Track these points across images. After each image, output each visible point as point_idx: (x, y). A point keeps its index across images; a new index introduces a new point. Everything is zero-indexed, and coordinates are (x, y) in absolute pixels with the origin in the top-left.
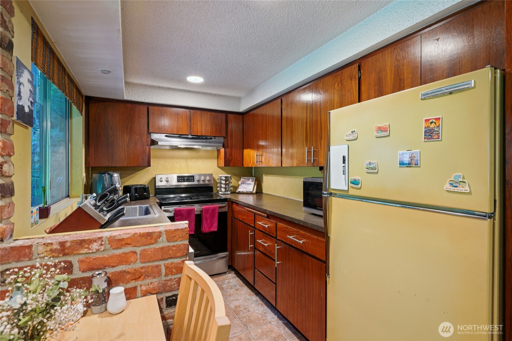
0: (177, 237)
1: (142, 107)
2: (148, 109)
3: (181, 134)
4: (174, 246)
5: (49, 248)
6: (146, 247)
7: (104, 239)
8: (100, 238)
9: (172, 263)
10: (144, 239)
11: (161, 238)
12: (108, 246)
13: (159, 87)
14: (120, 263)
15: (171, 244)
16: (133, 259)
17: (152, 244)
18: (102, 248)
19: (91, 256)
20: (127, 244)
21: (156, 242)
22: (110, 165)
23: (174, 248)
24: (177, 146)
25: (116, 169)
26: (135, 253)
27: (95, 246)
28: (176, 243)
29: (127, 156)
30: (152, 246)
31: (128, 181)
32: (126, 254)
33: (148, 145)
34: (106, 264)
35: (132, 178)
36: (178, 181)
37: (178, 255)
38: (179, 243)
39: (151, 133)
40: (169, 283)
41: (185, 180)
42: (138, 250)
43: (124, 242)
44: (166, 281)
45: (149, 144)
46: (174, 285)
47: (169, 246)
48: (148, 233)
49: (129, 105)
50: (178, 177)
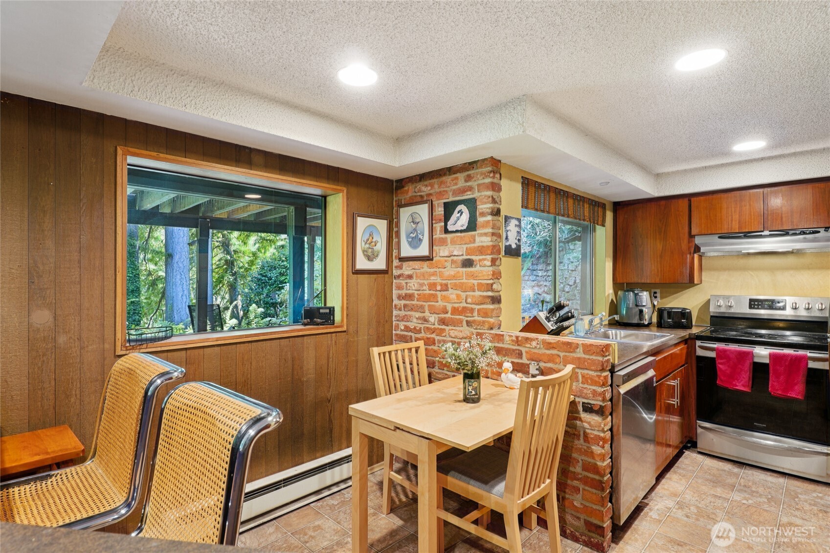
0: (592, 351)
1: (680, 201)
2: (690, 201)
3: (747, 231)
4: (589, 359)
5: (511, 338)
6: (567, 354)
7: (539, 340)
8: (537, 339)
9: (587, 374)
10: (565, 347)
11: (578, 349)
12: (542, 346)
13: (706, 167)
14: (549, 361)
15: (587, 357)
16: (557, 361)
17: (572, 352)
18: (538, 346)
19: (532, 350)
20: (553, 347)
21: (574, 352)
22: (639, 281)
23: (589, 361)
24: (741, 251)
25: (645, 287)
26: (559, 356)
27: (534, 344)
28: (591, 357)
29: (660, 269)
30: (571, 354)
31: (670, 302)
32: (553, 355)
33: (690, 253)
34: (541, 359)
35: (677, 298)
36: (750, 307)
37: (593, 368)
38: (594, 358)
39: (695, 235)
40: (585, 391)
41: (766, 306)
42: (562, 354)
43: (551, 346)
44: (582, 388)
45: (692, 251)
46: (589, 394)
47: (584, 358)
48: (568, 342)
49: (663, 202)
50: (751, 300)
